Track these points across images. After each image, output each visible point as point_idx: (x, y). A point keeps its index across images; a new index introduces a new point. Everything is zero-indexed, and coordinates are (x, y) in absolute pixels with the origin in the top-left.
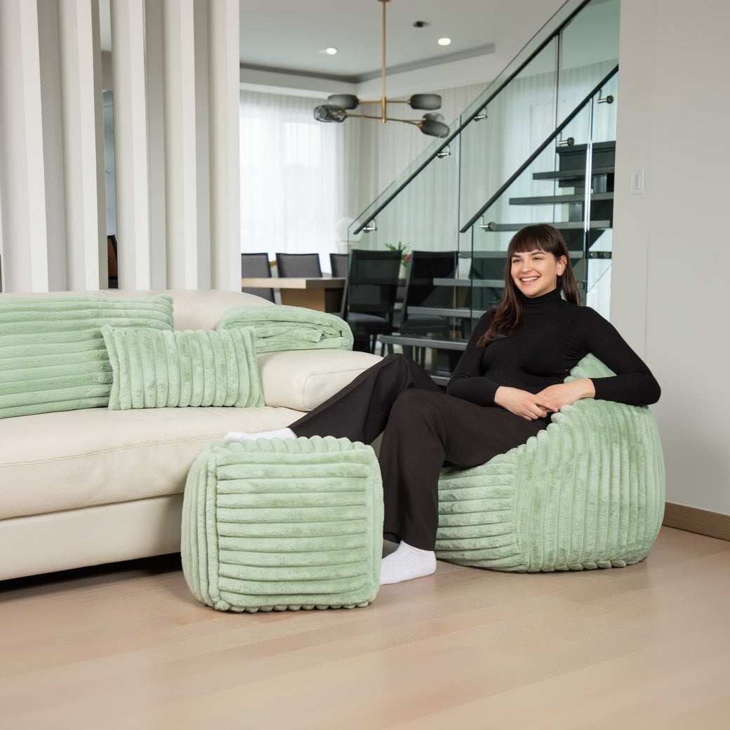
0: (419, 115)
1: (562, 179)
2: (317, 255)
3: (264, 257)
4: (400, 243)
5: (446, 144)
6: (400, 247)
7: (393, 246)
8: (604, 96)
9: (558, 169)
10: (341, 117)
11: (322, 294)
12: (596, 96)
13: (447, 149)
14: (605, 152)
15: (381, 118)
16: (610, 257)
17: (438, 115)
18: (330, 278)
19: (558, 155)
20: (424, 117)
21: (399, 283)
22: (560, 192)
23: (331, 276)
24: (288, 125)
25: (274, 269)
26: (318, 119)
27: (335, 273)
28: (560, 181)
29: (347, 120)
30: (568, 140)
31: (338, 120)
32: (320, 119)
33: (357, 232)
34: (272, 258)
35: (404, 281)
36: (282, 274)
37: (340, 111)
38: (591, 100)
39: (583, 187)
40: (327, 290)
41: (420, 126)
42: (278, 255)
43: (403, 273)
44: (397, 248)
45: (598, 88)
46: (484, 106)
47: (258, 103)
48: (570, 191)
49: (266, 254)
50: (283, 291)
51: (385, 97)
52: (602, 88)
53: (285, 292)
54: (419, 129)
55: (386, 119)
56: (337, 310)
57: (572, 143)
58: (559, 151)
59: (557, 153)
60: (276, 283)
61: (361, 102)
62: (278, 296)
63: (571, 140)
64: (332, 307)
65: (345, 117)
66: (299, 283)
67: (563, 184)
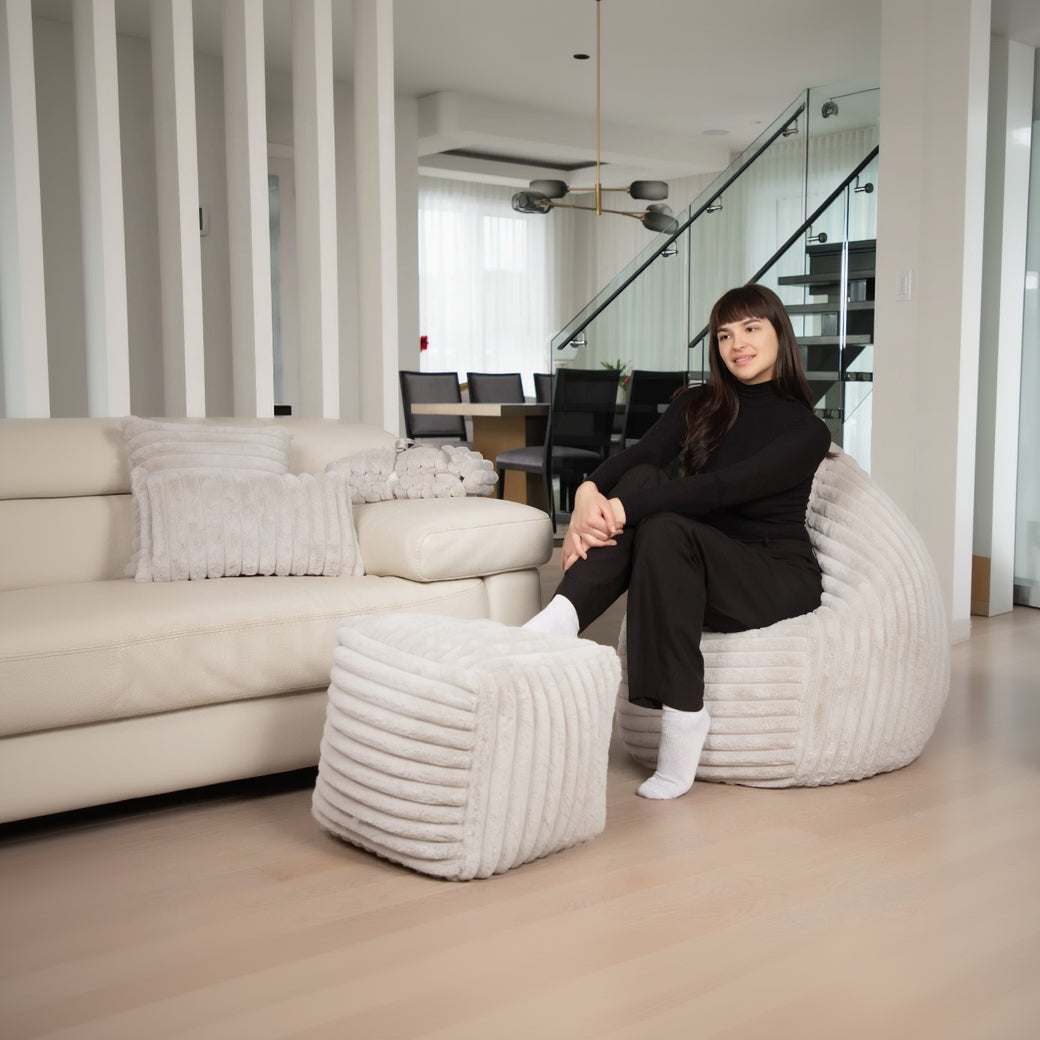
0: (642, 206)
1: (813, 284)
2: (519, 375)
3: (453, 377)
4: (619, 361)
5: (672, 240)
6: (618, 366)
7: (610, 365)
8: (862, 184)
9: (808, 273)
10: (546, 207)
11: (522, 423)
12: (853, 184)
13: (673, 247)
14: (864, 252)
15: (595, 210)
16: (871, 380)
17: (665, 207)
18: (534, 403)
19: (808, 255)
20: (648, 209)
21: (617, 410)
22: (811, 300)
23: (535, 400)
24: (487, 219)
25: (465, 394)
26: (516, 209)
27: (539, 397)
28: (811, 287)
29: (551, 211)
30: (819, 237)
31: (542, 211)
32: (520, 209)
33: (562, 347)
34: (463, 380)
35: (622, 407)
36: (474, 399)
37: (544, 200)
38: (846, 188)
39: (838, 294)
40: (528, 418)
41: (643, 219)
42: (470, 375)
43: (621, 398)
44: (615, 367)
45: (855, 175)
46: (718, 194)
48: (823, 299)
49: (456, 374)
50: (476, 419)
51: (600, 185)
52: (859, 175)
53: (478, 420)
54: (641, 223)
55: (601, 211)
56: (541, 443)
57: (824, 240)
58: (809, 250)
59: (806, 252)
60: (467, 409)
61: (573, 189)
62: (469, 426)
63: (823, 237)
64: (535, 438)
65: (551, 207)
66: (493, 410)
67: (814, 291)
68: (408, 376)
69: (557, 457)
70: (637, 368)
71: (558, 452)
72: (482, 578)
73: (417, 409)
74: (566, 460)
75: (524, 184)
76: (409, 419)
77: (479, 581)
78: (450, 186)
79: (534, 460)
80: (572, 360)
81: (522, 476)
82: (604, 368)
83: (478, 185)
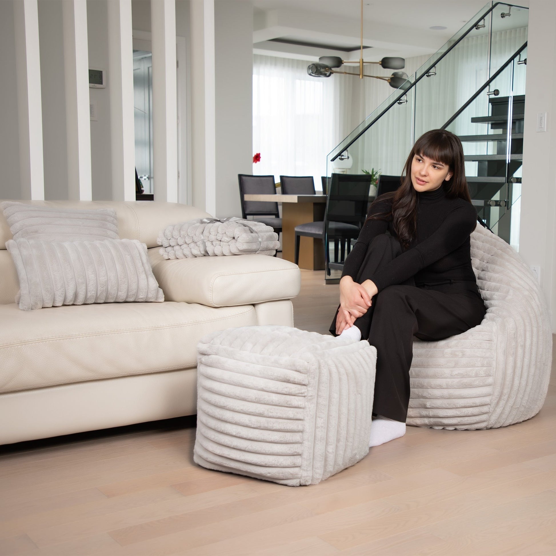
0: (389, 73)
1: (493, 122)
2: (312, 177)
3: (271, 178)
4: (373, 169)
5: (404, 93)
6: (373, 172)
7: (368, 171)
8: (523, 59)
9: (490, 115)
10: (328, 74)
11: (312, 207)
12: (517, 59)
13: (404, 98)
14: (519, 101)
15: (359, 75)
16: (520, 182)
17: (403, 73)
18: (321, 195)
19: (490, 104)
20: (393, 75)
21: (369, 200)
22: (492, 132)
23: (322, 193)
24: (298, 82)
25: (279, 189)
26: (310, 75)
27: (324, 191)
28: (492, 124)
29: (332, 75)
30: (494, 91)
31: (325, 75)
32: (312, 74)
33: (333, 160)
34: (277, 180)
35: (373, 198)
36: (284, 192)
37: (327, 69)
38: (512, 61)
39: (506, 129)
40: (315, 204)
41: (390, 81)
42: (282, 177)
43: (372, 191)
44: (371, 173)
45: (518, 53)
46: (434, 65)
47: (276, 65)
48: (499, 131)
49: (273, 177)
50: (284, 204)
51: (362, 60)
52: (521, 53)
53: (285, 205)
54: (388, 84)
55: (364, 76)
56: (322, 220)
57: (498, 94)
58: (491, 101)
59: (489, 102)
60: (280, 198)
61: (345, 62)
62: (280, 208)
63: (496, 92)
64: (319, 217)
65: (331, 73)
66: (293, 199)
67: (494, 126)
68: (244, 178)
69: (331, 229)
70: (383, 174)
71: (333, 225)
72: (254, 305)
73: (248, 198)
74: (337, 230)
75: (315, 59)
76: (244, 204)
77: (252, 307)
78: (275, 61)
79: (317, 230)
80: (350, 169)
81: (311, 240)
82: (364, 174)
83: (293, 60)
